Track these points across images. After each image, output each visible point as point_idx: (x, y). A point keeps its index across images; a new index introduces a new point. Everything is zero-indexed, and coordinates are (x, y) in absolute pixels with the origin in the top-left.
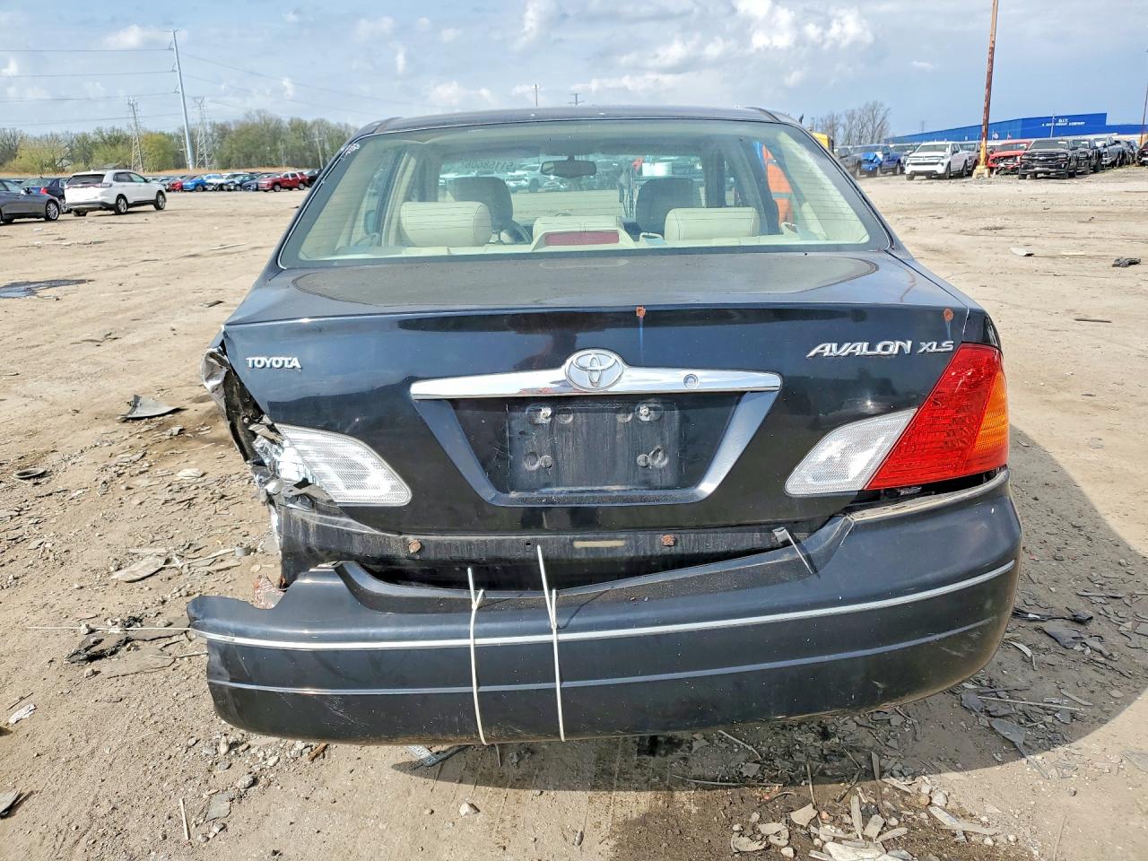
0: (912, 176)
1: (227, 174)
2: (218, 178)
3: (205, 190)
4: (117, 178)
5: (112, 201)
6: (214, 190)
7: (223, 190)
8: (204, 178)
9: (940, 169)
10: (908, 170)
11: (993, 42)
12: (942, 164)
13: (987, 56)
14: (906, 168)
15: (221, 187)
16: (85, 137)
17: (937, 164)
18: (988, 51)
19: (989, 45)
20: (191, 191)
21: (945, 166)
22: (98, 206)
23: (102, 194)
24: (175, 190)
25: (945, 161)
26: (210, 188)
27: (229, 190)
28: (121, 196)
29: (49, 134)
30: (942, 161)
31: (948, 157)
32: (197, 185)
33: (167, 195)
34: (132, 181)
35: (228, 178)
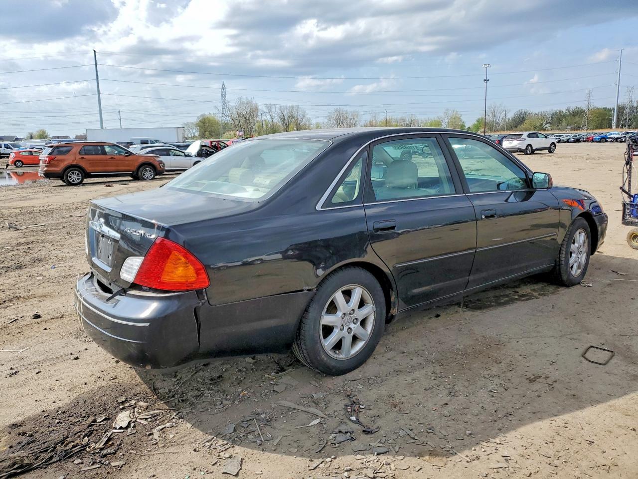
1: (624, 131)
2: (617, 134)
3: (606, 141)
4: (530, 136)
5: (524, 147)
6: (612, 141)
7: (618, 142)
8: (608, 134)
15: (616, 140)
16: (560, 112)
20: (598, 142)
22: (517, 150)
23: (519, 144)
24: (588, 141)
26: (609, 140)
27: (621, 142)
28: (530, 145)
29: (543, 111)
32: (601, 138)
33: (557, 145)
34: (538, 137)
35: (623, 134)
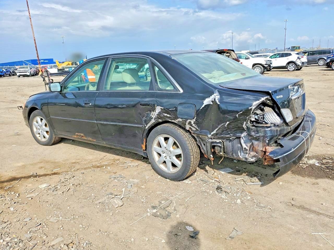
0: (19, 76)
9: (28, 74)
10: (18, 74)
11: (34, 38)
12: (29, 72)
13: (34, 42)
14: (17, 74)
17: (27, 72)
18: (34, 40)
19: (33, 39)
21: (29, 73)
25: (29, 71)
30: (28, 71)
31: (29, 70)
